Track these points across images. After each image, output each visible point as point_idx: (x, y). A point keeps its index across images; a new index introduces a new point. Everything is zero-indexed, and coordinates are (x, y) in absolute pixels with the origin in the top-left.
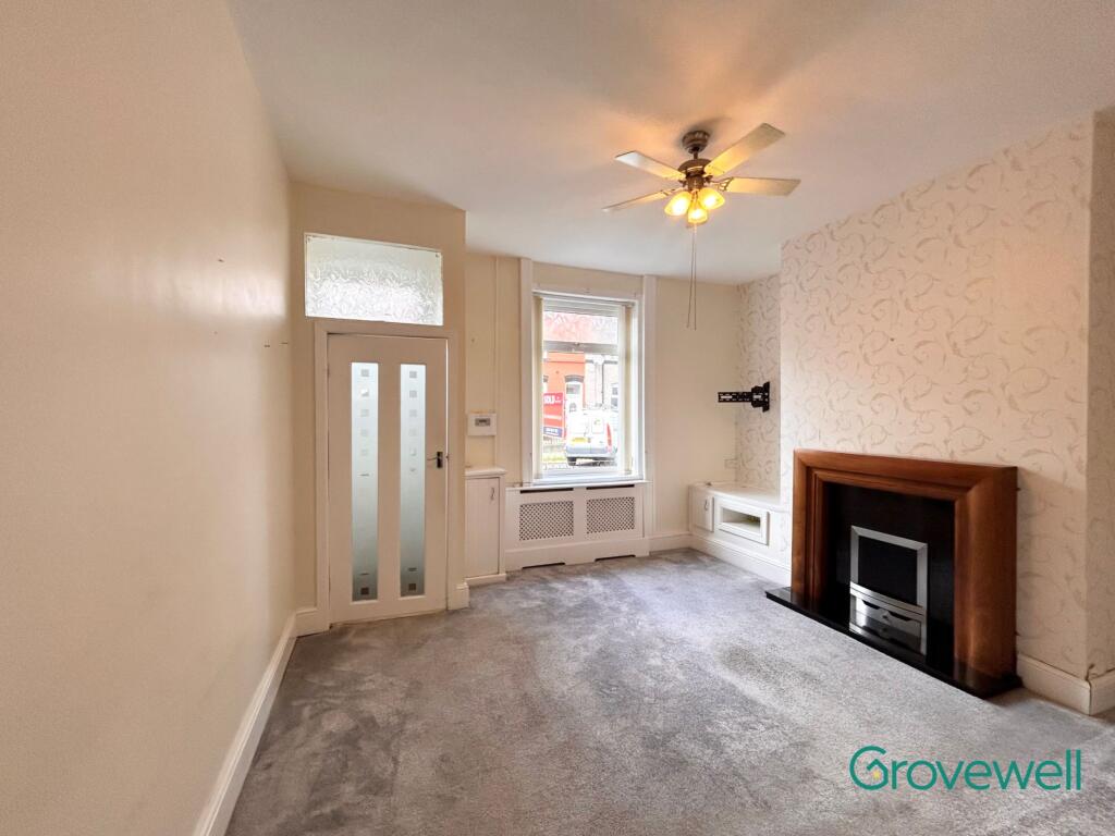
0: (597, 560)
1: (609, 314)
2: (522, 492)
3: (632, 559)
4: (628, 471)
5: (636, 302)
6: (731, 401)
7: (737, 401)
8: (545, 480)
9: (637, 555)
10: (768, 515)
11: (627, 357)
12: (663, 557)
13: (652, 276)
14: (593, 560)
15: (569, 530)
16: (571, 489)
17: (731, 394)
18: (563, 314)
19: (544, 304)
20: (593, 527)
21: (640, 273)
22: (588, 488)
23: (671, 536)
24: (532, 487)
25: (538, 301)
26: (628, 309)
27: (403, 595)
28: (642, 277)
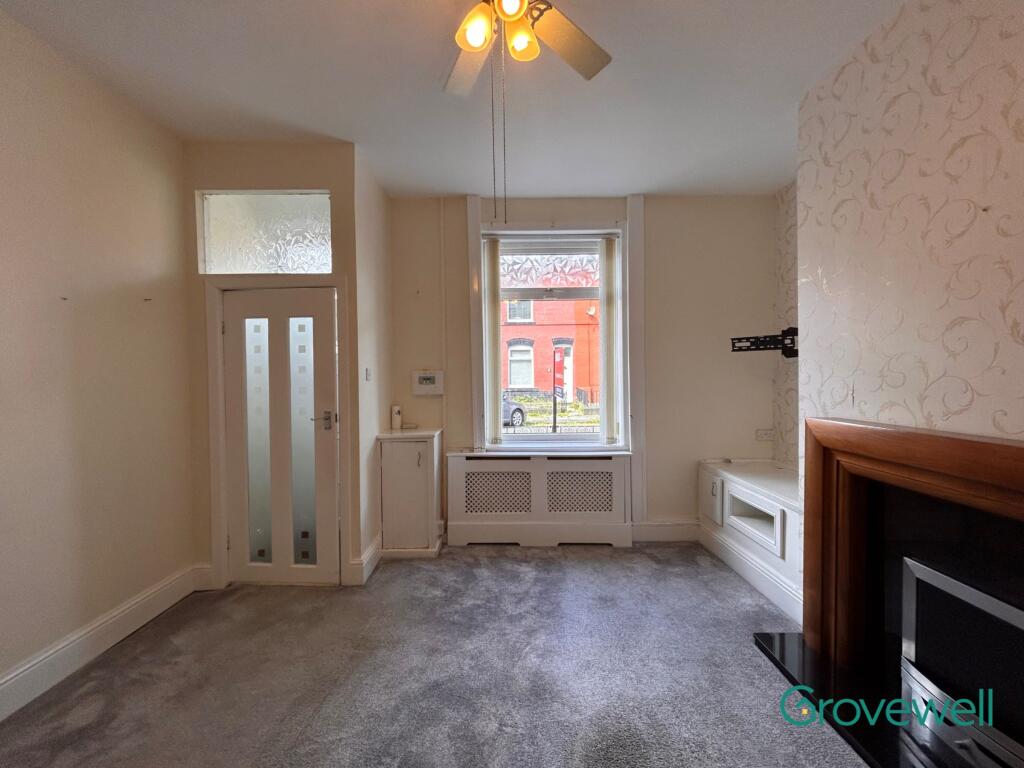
0: (560, 544)
1: (590, 251)
2: (468, 458)
3: (607, 550)
4: (612, 440)
5: (619, 231)
6: (748, 349)
7: (757, 349)
8: (504, 445)
9: (615, 545)
10: (784, 514)
11: (610, 300)
12: (648, 551)
13: (639, 195)
14: (556, 544)
15: (527, 507)
16: (528, 458)
17: (748, 339)
18: (532, 257)
19: (501, 248)
20: (555, 504)
21: (622, 194)
22: (550, 458)
23: (668, 524)
24: (485, 454)
25: (494, 243)
26: (609, 241)
27: (296, 562)
28: (625, 198)
